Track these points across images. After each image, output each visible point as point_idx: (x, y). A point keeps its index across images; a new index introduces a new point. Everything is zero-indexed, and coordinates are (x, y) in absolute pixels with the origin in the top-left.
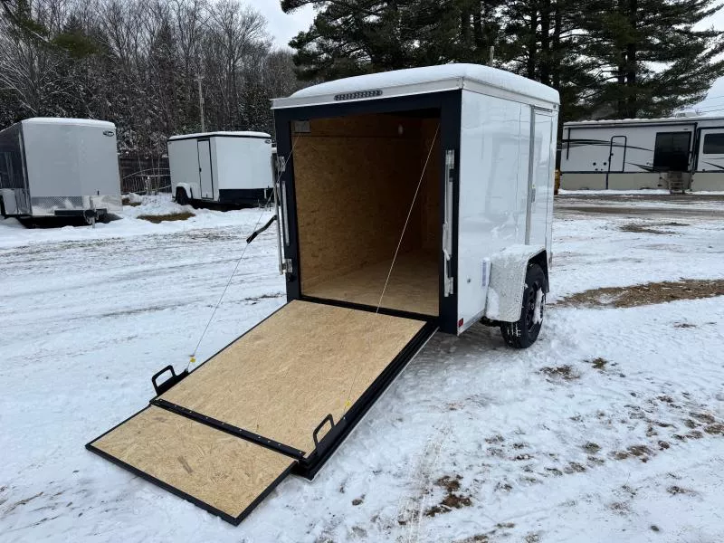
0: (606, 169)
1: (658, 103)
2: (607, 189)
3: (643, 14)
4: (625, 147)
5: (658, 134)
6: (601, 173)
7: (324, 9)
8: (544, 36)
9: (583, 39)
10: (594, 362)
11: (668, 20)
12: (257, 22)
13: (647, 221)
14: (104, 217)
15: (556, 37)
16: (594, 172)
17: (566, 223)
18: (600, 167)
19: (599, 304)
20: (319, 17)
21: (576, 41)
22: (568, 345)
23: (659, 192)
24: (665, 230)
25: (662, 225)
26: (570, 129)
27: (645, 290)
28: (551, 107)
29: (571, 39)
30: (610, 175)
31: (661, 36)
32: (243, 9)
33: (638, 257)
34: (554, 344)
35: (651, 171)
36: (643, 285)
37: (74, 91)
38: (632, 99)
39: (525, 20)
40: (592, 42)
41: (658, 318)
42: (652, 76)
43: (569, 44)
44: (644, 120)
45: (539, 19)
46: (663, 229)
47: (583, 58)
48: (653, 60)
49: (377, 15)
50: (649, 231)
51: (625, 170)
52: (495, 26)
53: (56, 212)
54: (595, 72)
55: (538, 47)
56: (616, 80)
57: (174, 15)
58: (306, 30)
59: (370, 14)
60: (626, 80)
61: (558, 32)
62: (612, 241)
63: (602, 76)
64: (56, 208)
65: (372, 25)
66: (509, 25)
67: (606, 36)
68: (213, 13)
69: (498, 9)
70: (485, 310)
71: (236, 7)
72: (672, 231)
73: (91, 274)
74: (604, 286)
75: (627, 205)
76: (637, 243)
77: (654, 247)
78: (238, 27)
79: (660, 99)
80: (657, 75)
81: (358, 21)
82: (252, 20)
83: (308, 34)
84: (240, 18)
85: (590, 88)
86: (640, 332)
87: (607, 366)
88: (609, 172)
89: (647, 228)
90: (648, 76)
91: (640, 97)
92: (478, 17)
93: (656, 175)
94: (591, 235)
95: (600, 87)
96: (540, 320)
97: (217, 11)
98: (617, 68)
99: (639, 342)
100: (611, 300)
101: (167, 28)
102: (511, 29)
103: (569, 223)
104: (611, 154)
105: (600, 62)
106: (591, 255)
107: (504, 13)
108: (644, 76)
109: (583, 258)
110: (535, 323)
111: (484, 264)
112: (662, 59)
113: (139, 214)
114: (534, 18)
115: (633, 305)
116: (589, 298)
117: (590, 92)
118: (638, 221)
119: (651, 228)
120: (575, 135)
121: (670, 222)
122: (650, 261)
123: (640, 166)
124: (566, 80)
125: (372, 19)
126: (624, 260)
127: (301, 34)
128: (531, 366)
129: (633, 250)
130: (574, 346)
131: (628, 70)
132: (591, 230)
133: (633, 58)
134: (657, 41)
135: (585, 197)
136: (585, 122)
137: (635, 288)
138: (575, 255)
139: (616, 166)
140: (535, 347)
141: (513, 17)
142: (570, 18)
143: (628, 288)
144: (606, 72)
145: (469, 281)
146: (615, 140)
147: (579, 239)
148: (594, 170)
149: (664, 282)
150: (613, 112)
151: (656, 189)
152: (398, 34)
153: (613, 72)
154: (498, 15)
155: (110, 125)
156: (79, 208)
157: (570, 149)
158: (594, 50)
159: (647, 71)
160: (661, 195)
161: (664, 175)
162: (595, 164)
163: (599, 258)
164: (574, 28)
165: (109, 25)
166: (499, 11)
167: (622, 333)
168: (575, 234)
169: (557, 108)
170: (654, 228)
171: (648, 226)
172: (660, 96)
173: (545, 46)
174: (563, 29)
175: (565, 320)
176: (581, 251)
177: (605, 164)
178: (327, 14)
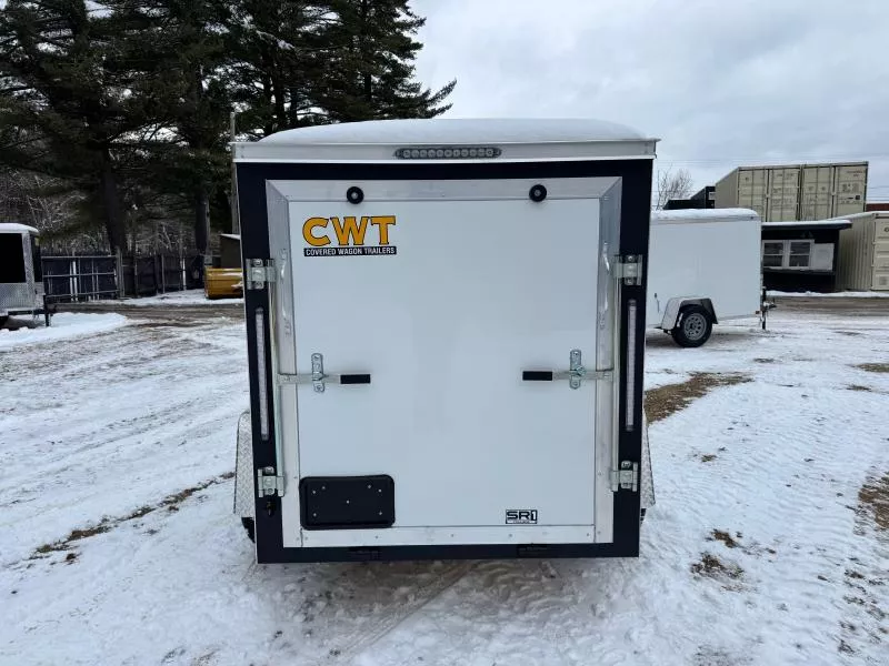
8: (279, 110)
10: (718, 538)
15: (293, 113)
39: (256, 88)
45: (273, 89)
61: (295, 107)
114: (267, 86)
141: (240, 81)
164: (313, 106)
173: (281, 120)
174: (302, 104)
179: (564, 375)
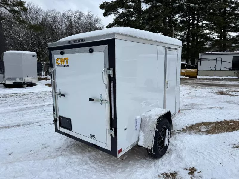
0: (214, 69)
1: (234, 46)
2: (215, 76)
3: (228, 16)
4: (222, 61)
5: (233, 57)
6: (213, 70)
7: (118, 16)
8: (193, 24)
9: (207, 25)
10: (190, 170)
11: (237, 18)
12: (99, 21)
13: (228, 90)
14: (31, 85)
15: (197, 24)
16: (210, 70)
17: (196, 90)
18: (212, 68)
19: (200, 131)
20: (116, 18)
21: (204, 25)
22: (179, 157)
23: (234, 77)
24: (234, 94)
25: (233, 91)
26: (201, 55)
27: (222, 124)
28: (176, 47)
29: (202, 25)
30: (216, 71)
31: (234, 24)
32: (94, 16)
33: (222, 106)
34: (173, 156)
35: (231, 70)
36: (222, 122)
37: (41, 42)
38: (225, 45)
39: (186, 19)
40: (210, 26)
41: (226, 142)
42: (232, 37)
43: (202, 27)
44: (228, 52)
45: (191, 18)
46: (233, 94)
47: (206, 31)
48: (232, 32)
49: (135, 17)
50: (228, 94)
51: (222, 70)
52: (176, 21)
53: (14, 83)
54: (211, 36)
55: (191, 27)
56: (219, 38)
57: (73, 19)
58: (112, 23)
59: (132, 17)
60: (222, 38)
61: (198, 22)
62: (212, 99)
63: (214, 37)
64: (14, 81)
65: (133, 20)
66: (181, 20)
67: (215, 24)
68: (85, 18)
69: (176, 15)
70: (138, 141)
71: (92, 16)
72: (237, 94)
73: (9, 108)
74: (205, 121)
75: (221, 83)
76: (222, 100)
77: (229, 102)
78: (93, 22)
79: (234, 45)
80: (233, 37)
81: (128, 20)
82: (97, 20)
83: (112, 24)
84: (94, 19)
85: (210, 41)
86: (216, 150)
87: (196, 173)
88: (216, 70)
89: (227, 93)
90: (230, 37)
91: (227, 44)
92: (170, 17)
93: (233, 72)
94: (205, 95)
95: (213, 41)
96: (168, 144)
97: (86, 17)
98: (219, 34)
99: (214, 157)
100: (206, 129)
101: (71, 23)
102: (181, 22)
103: (198, 90)
104: (216, 64)
105: (213, 32)
106: (203, 105)
107: (179, 16)
108: (229, 37)
109: (199, 106)
110: (165, 145)
111: (136, 120)
112: (235, 31)
113: (46, 83)
114: (189, 18)
115: (215, 133)
116: (197, 128)
117: (210, 43)
118: (224, 89)
119: (229, 93)
120: (203, 57)
121: (237, 90)
122: (227, 109)
123: (227, 68)
124: (201, 38)
125: (134, 18)
126: (216, 108)
127: (110, 24)
128: (157, 172)
129: (220, 103)
130: (182, 158)
131: (223, 35)
132: (206, 93)
133: (225, 31)
134: (233, 25)
135: (206, 79)
136: (207, 53)
137: (218, 123)
138: (197, 104)
139: (218, 68)
140: (164, 157)
141: (182, 18)
142: (202, 18)
143: (215, 123)
144: (216, 36)
145: (125, 129)
146: (218, 59)
147: (199, 97)
148: (210, 69)
149: (231, 120)
150: (218, 49)
151: (233, 76)
152: (141, 24)
153: (218, 36)
154: (177, 17)
155: (35, 53)
156: (22, 81)
157: (202, 62)
158: (211, 28)
159: (230, 36)
160: (235, 79)
161: (236, 71)
162: (210, 67)
163: (205, 107)
164: (203, 21)
165: (53, 22)
166: (177, 16)
167: (207, 151)
168: (198, 95)
169: (181, 48)
170: (230, 93)
171: (228, 92)
172: (235, 44)
173: (193, 27)
174: (200, 21)
175: (182, 141)
176: (199, 103)
177: (214, 67)
178: (119, 17)
179: (98, 101)
